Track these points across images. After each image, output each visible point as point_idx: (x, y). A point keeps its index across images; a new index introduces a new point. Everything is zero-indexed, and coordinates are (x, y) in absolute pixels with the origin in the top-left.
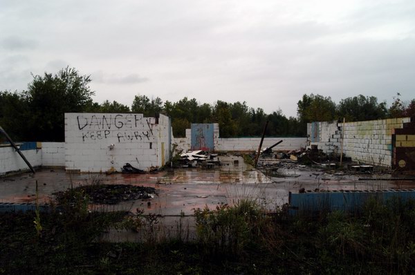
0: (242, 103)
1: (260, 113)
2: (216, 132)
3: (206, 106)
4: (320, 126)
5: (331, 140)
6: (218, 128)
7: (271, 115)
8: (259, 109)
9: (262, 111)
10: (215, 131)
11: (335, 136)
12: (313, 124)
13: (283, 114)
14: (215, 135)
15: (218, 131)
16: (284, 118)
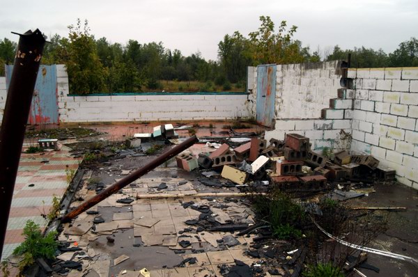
0: (157, 43)
1: (177, 56)
2: (62, 84)
3: (117, 46)
4: (279, 74)
5: (329, 114)
6: (66, 74)
7: (189, 58)
8: (176, 50)
9: (179, 53)
10: (59, 80)
11: (339, 104)
12: (261, 68)
13: (202, 57)
14: (60, 89)
15: (66, 80)
16: (203, 61)
